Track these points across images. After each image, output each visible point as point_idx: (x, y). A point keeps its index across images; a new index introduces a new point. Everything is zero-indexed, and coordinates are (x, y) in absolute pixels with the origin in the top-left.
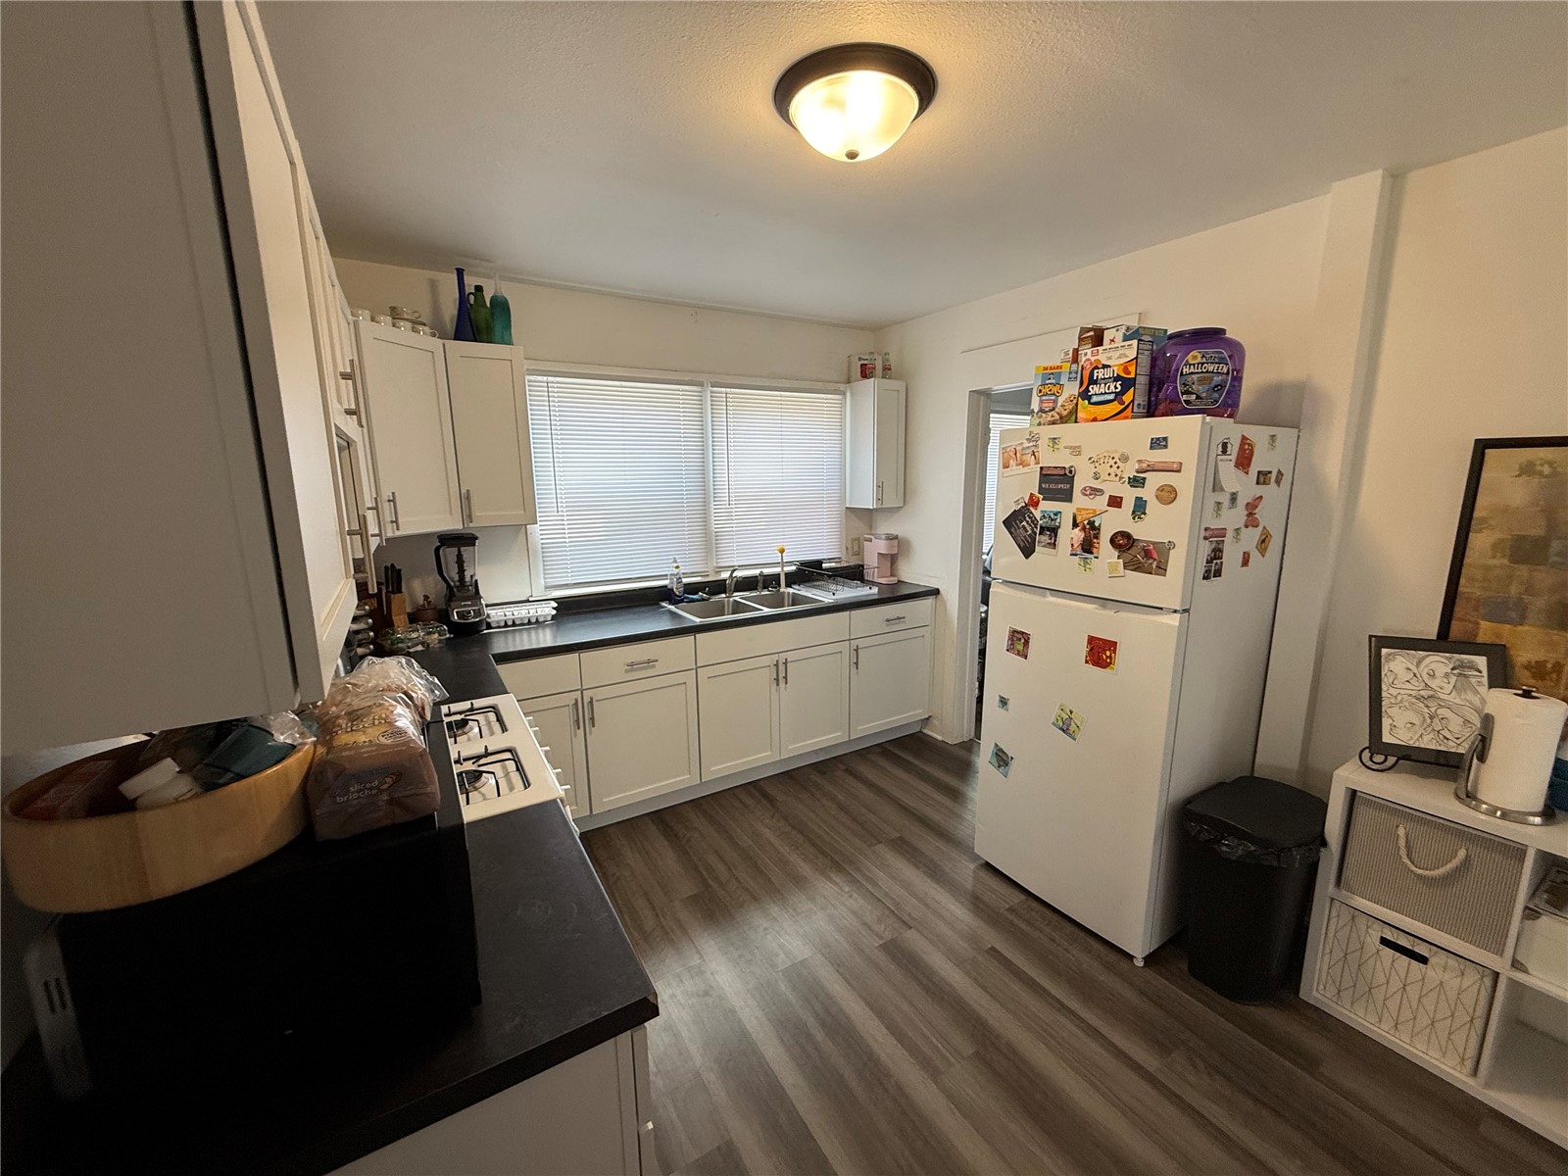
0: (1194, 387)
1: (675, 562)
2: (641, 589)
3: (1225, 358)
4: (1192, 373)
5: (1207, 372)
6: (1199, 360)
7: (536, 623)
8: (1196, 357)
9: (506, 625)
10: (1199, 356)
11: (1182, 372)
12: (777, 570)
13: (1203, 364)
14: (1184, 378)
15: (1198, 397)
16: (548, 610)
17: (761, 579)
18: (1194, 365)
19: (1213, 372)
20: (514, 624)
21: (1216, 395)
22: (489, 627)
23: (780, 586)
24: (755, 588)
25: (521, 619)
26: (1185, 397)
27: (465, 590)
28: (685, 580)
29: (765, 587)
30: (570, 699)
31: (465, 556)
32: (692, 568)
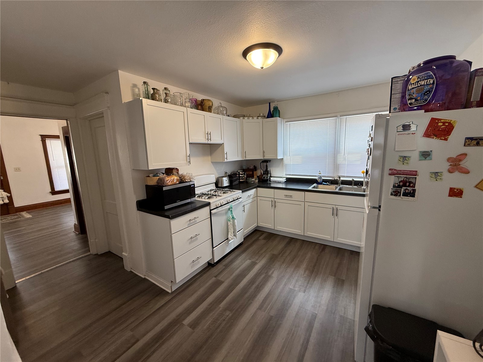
0: (414, 95)
1: (320, 172)
2: (311, 179)
3: (431, 75)
4: (413, 88)
5: (421, 85)
6: (416, 80)
7: (279, 182)
8: (415, 79)
9: (274, 182)
10: (416, 78)
11: (408, 89)
12: (362, 180)
13: (418, 82)
14: (409, 91)
15: (416, 100)
16: (284, 180)
17: (353, 182)
18: (414, 84)
19: (424, 85)
20: (276, 182)
21: (426, 97)
22: (270, 181)
23: (363, 186)
24: (351, 185)
25: (277, 181)
26: (409, 102)
27: (267, 172)
28: (323, 178)
29: (355, 185)
30: (271, 199)
31: (268, 165)
32: (328, 175)
